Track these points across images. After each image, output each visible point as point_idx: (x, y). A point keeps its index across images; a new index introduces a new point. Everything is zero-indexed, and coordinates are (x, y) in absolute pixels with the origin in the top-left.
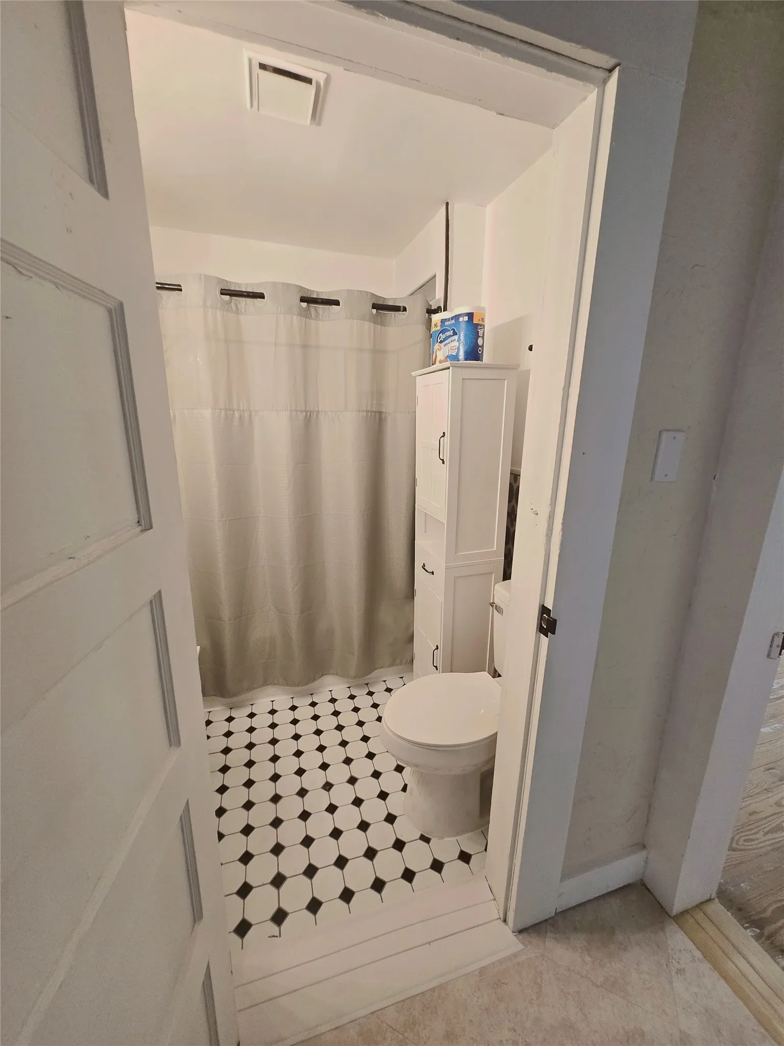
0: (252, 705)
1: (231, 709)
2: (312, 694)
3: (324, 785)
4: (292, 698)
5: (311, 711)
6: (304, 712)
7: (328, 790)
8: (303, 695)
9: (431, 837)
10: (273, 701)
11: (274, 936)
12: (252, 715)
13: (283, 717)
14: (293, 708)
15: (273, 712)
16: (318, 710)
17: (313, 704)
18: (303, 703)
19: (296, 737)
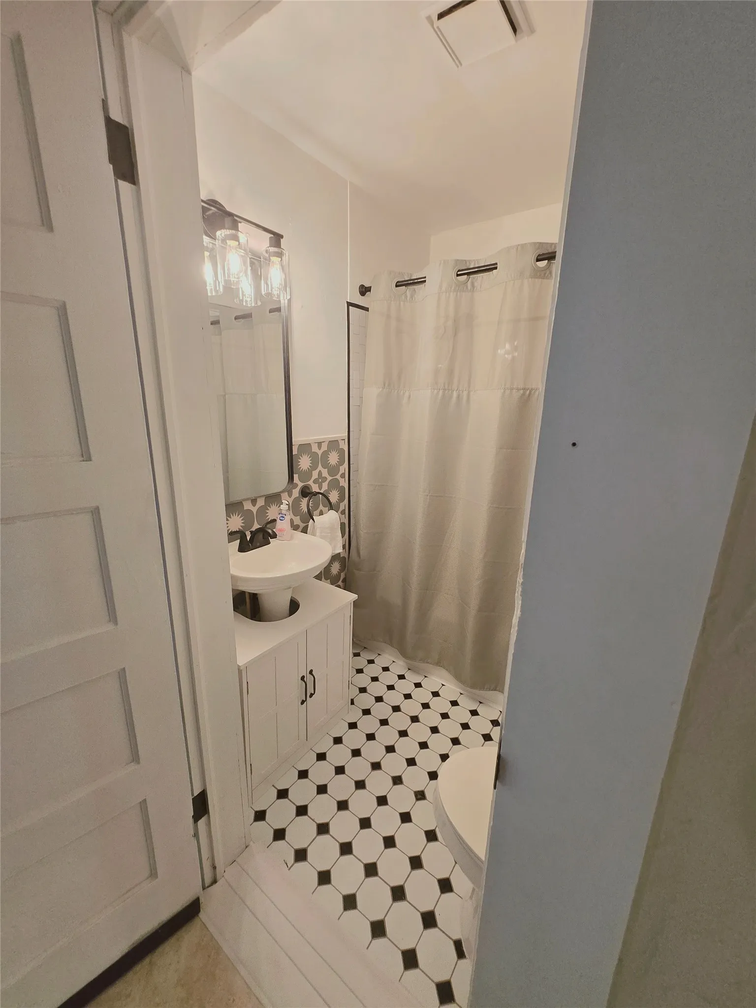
0: (426, 677)
1: (409, 669)
2: (481, 703)
3: (418, 791)
4: (461, 694)
5: (466, 718)
6: (460, 714)
7: (418, 799)
8: (473, 698)
9: (467, 957)
10: (443, 685)
11: (287, 864)
12: (418, 685)
13: (440, 705)
14: (454, 703)
15: (436, 694)
16: (473, 721)
17: (474, 713)
18: (467, 704)
19: (435, 730)
